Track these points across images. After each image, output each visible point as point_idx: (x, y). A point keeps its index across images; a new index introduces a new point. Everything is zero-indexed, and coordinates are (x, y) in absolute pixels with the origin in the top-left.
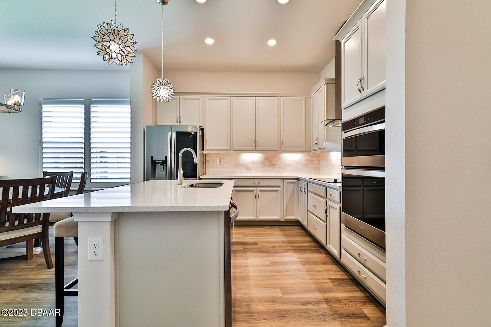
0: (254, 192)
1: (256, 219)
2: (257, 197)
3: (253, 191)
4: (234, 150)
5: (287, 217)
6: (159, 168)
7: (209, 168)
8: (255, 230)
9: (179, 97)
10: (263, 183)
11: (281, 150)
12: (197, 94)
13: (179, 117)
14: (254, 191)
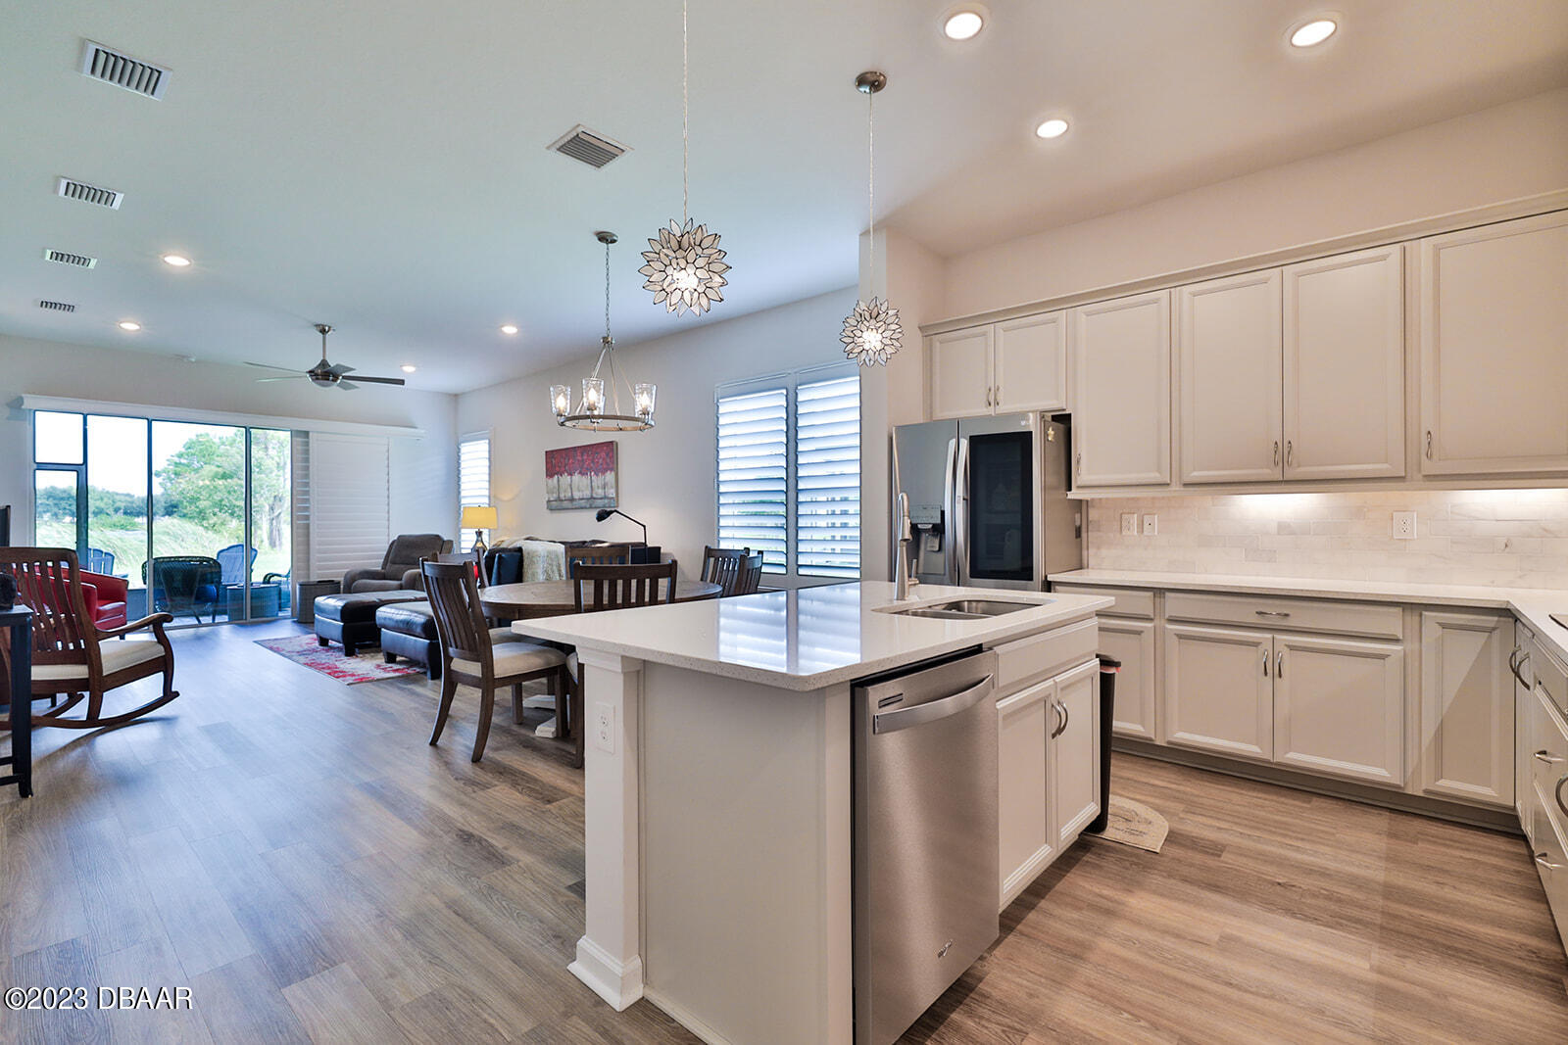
0: (1261, 648)
1: (1267, 756)
2: (1273, 670)
3: (1256, 644)
4: (1186, 485)
5: (1441, 782)
6: (929, 545)
7: (1099, 548)
8: (1255, 800)
9: (992, 325)
10: (1301, 616)
11: (1425, 476)
12: (1054, 306)
13: (993, 389)
14: (1259, 643)
